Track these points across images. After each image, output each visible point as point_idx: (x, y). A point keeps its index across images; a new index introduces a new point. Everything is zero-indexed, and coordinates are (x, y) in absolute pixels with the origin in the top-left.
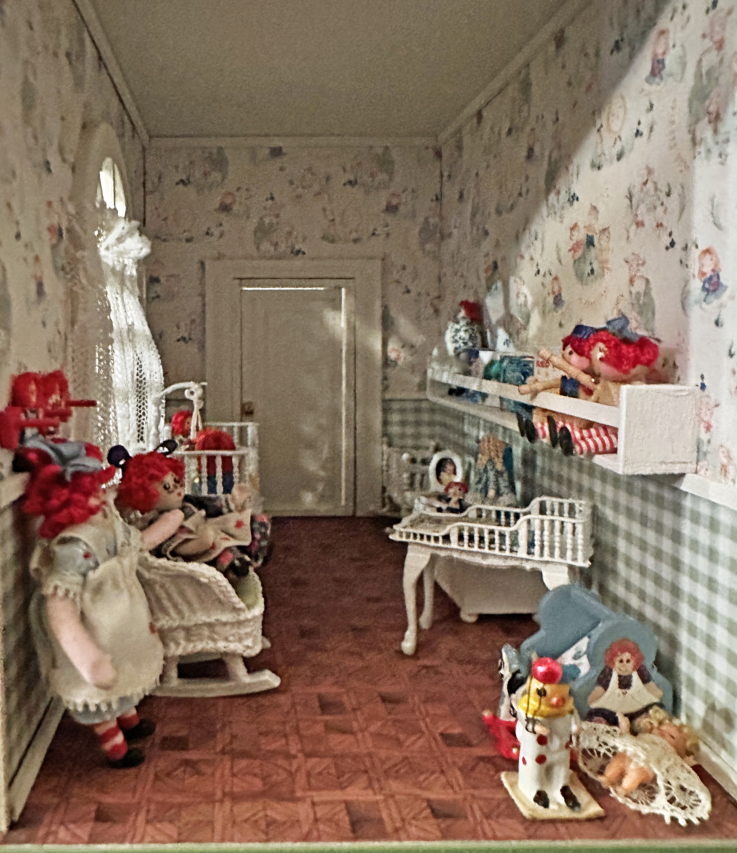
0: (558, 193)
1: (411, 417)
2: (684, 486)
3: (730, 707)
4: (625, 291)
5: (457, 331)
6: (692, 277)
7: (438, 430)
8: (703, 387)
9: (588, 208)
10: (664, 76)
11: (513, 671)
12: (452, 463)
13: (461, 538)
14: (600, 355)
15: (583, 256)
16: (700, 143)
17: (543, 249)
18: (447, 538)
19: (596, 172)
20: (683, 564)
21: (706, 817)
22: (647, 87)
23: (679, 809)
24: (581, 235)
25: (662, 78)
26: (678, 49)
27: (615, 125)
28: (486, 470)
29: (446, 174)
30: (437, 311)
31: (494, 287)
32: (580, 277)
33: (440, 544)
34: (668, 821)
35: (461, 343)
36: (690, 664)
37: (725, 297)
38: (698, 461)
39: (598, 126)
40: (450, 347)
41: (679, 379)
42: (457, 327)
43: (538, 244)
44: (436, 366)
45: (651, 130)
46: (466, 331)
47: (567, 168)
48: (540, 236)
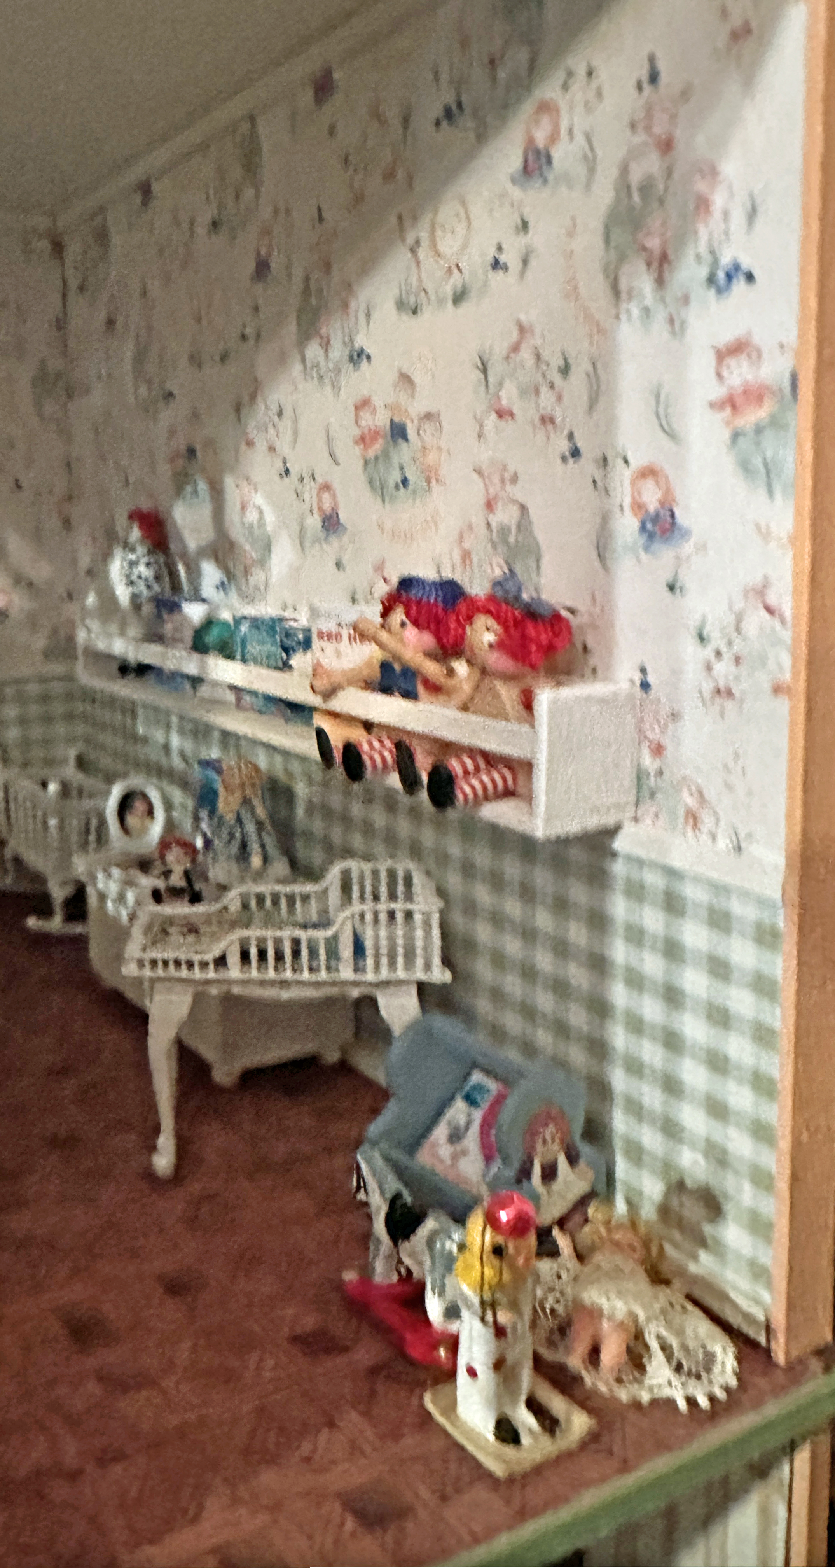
0: (326, 345)
1: (34, 710)
2: (619, 844)
3: (713, 1182)
4: (478, 519)
5: (133, 564)
6: (617, 510)
7: (80, 729)
8: (645, 686)
9: (392, 376)
10: (551, 177)
11: (389, 1196)
12: (145, 797)
13: (245, 956)
14: (489, 638)
15: (386, 455)
16: (630, 298)
17: (296, 433)
18: (221, 962)
19: (406, 318)
20: (612, 964)
21: (733, 1382)
22: (516, 193)
23: (692, 1381)
24: (381, 420)
25: (545, 181)
26: (580, 139)
27: (448, 245)
28: (239, 820)
29: (73, 284)
30: (67, 523)
31: (189, 489)
32: (378, 488)
33: (211, 974)
34: (682, 1405)
35: (142, 587)
36: (632, 1120)
37: (688, 548)
38: (637, 803)
39: (410, 240)
40: (123, 594)
41: (594, 671)
42: (132, 557)
43: (285, 425)
44: (95, 625)
45: (525, 262)
46: (148, 565)
47: (345, 306)
48: (288, 412)
